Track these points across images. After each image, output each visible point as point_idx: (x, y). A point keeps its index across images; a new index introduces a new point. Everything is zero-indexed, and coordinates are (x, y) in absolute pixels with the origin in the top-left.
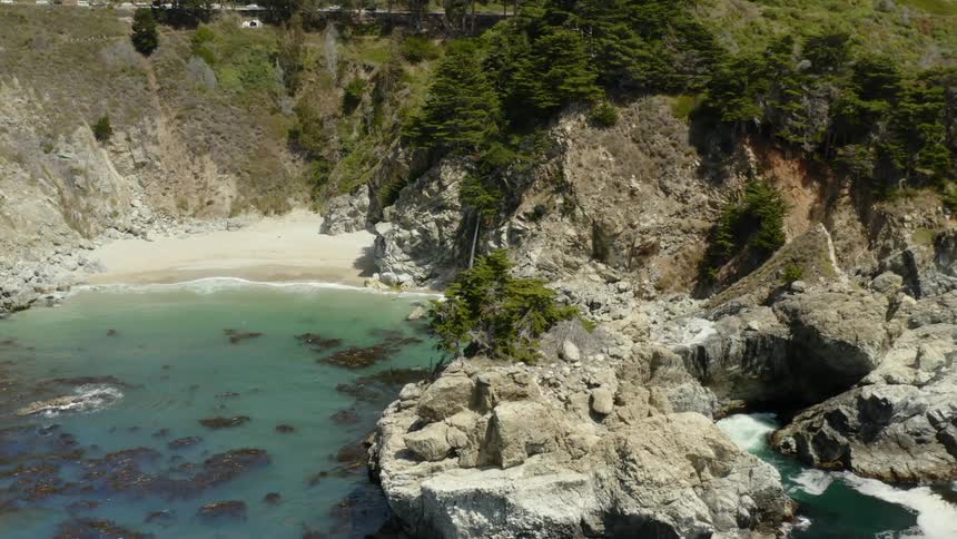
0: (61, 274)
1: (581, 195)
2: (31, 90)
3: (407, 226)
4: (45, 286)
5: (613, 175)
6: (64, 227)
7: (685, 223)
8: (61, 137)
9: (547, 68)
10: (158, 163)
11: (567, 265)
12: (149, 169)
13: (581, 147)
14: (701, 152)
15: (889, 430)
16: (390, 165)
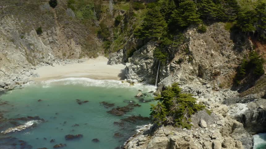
0: (25, 78)
1: (195, 55)
2: (17, 19)
3: (136, 64)
4: (19, 82)
5: (205, 49)
6: (27, 62)
7: (229, 65)
8: (26, 33)
9: (183, 13)
10: (57, 42)
11: (190, 79)
12: (54, 43)
13: (194, 39)
14: (234, 41)
16: (130, 43)
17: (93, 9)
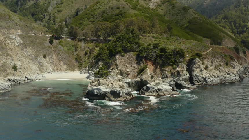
0: (39, 77)
1: (119, 66)
2: (33, 49)
3: (94, 71)
5: (124, 63)
7: (134, 71)
8: (38, 57)
9: (115, 48)
10: (54, 62)
12: (52, 63)
13: (119, 59)
14: (137, 60)
15: (149, 90)
16: (92, 63)
17: (73, 46)
